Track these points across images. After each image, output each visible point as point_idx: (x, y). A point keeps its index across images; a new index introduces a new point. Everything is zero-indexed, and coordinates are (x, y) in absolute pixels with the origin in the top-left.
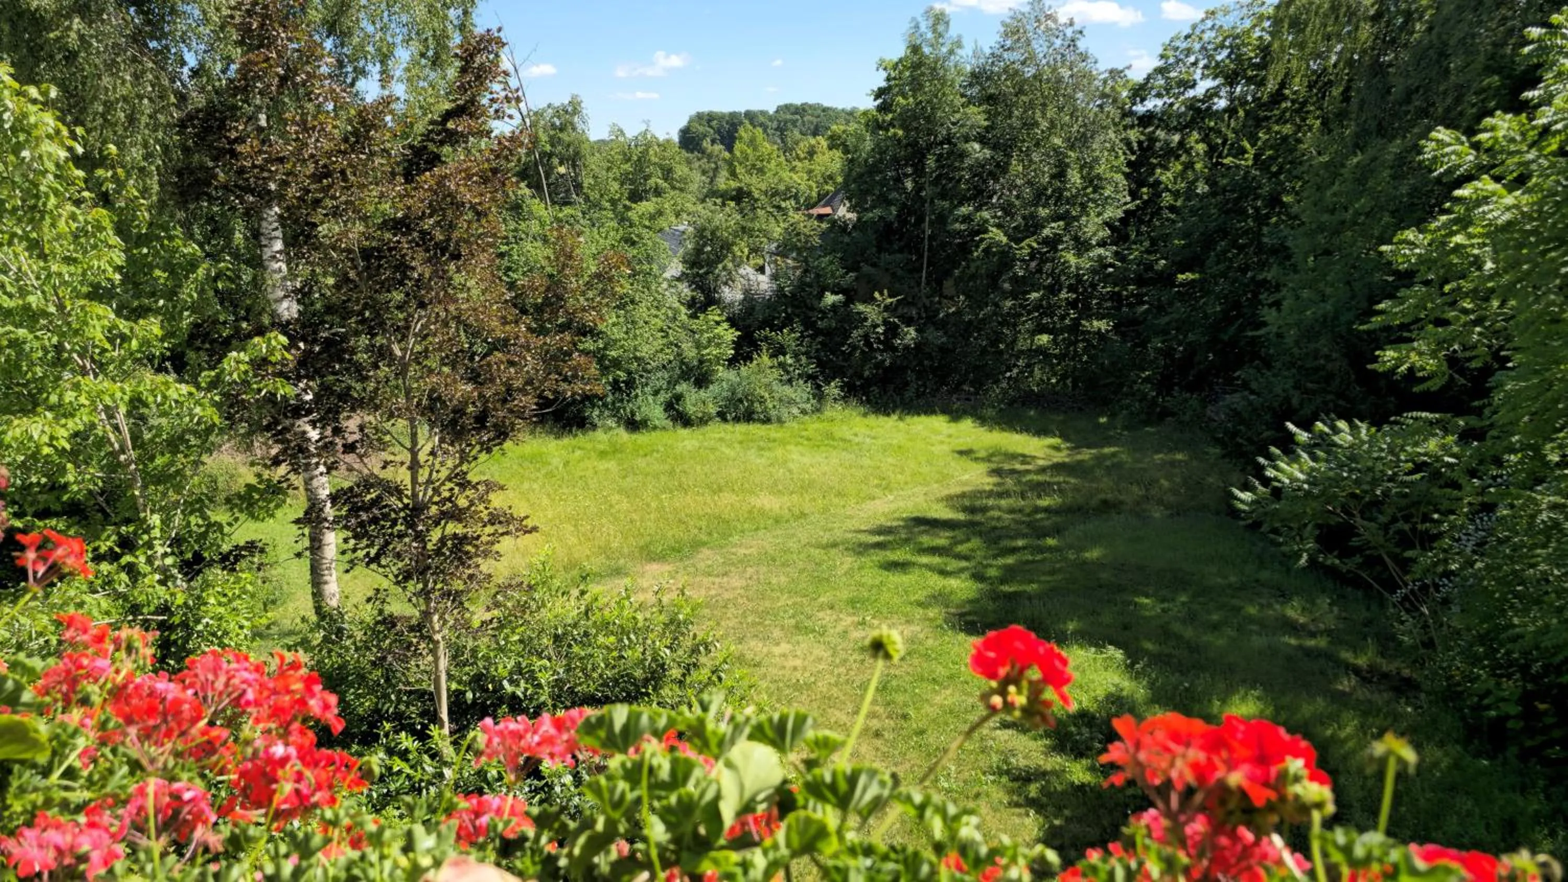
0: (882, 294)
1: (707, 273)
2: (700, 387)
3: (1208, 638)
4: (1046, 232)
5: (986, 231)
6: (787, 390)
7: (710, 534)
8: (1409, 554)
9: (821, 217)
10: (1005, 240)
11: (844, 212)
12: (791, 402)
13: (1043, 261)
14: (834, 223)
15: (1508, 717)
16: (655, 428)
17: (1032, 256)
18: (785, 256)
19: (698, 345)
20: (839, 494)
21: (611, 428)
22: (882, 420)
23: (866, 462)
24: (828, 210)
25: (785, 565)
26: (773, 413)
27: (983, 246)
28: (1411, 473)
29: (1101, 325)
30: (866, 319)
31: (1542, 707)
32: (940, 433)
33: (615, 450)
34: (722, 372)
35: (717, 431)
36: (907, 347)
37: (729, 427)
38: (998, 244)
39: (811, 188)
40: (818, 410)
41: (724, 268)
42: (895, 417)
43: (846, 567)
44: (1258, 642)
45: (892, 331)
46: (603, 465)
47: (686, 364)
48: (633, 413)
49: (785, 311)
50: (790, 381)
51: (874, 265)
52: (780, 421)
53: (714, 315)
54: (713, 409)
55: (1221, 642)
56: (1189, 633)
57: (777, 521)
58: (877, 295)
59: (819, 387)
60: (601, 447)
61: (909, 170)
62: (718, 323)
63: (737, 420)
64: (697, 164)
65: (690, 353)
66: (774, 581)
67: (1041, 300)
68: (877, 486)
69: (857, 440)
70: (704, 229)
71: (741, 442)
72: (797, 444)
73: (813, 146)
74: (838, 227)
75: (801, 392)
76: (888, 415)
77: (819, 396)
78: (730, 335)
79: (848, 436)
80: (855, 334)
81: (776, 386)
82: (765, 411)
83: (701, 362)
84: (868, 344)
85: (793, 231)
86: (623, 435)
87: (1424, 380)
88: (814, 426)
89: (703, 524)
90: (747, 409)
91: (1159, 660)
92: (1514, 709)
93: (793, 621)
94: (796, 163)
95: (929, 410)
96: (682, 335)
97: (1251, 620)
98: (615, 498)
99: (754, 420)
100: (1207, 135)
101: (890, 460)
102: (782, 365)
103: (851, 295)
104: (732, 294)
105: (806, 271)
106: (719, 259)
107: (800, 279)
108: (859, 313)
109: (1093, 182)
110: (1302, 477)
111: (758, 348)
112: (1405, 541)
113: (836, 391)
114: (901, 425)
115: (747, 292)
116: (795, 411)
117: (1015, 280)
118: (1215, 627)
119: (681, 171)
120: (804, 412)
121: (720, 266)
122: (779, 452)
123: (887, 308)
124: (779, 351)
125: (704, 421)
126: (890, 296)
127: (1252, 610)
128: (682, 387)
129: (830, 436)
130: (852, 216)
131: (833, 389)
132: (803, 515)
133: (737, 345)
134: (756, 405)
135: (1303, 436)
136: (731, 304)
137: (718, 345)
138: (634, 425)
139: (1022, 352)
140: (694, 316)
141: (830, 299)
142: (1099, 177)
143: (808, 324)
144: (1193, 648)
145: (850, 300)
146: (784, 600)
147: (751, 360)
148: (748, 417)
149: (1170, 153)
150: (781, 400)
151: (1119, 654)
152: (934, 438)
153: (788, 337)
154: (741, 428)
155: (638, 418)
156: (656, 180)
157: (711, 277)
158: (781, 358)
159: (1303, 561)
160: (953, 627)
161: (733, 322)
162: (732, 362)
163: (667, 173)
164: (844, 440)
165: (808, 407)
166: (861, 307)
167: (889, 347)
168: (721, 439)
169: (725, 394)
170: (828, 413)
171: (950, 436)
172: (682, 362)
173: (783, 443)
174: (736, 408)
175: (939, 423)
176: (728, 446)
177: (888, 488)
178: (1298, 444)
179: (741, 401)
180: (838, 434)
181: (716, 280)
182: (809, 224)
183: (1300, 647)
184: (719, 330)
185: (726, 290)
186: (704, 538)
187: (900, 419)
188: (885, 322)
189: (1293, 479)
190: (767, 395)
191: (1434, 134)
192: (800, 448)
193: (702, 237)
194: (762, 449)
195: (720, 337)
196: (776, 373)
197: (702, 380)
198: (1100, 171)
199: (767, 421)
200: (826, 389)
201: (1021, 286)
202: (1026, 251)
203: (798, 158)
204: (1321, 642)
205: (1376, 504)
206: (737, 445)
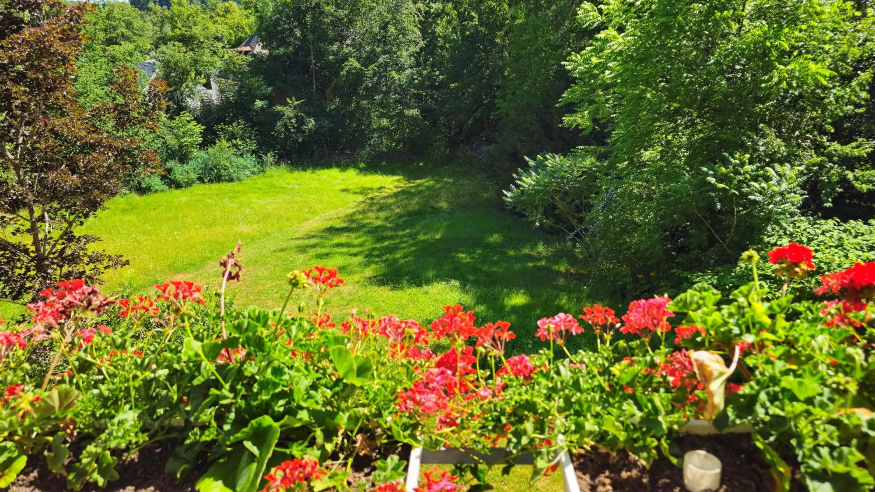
0: (291, 99)
1: (175, 90)
2: (183, 163)
3: (495, 269)
4: (381, 60)
5: (347, 60)
6: (241, 161)
7: (212, 252)
8: (581, 215)
9: (246, 53)
10: (358, 65)
11: (258, 49)
12: (245, 167)
13: (380, 78)
14: (254, 56)
15: (627, 284)
16: (156, 191)
17: (375, 74)
18: (226, 77)
19: (177, 137)
20: (288, 219)
21: (125, 194)
22: (302, 173)
23: (298, 199)
24: (248, 48)
25: (264, 264)
26: (234, 175)
27: (347, 68)
28: (580, 176)
29: (414, 112)
30: (284, 115)
31: (640, 276)
32: (337, 179)
33: (133, 208)
34: (195, 152)
35: (198, 189)
36: (310, 130)
37: (207, 186)
38: (355, 68)
39: (230, 34)
40: (263, 171)
41: (187, 86)
42: (309, 172)
43: (301, 260)
44: (518, 266)
45: (301, 121)
46: (127, 218)
47: (171, 149)
48: (140, 184)
49: (232, 112)
50: (241, 155)
51: (284, 82)
52: (239, 179)
53: (186, 117)
54: (194, 176)
55: (501, 270)
56: (486, 268)
57: (253, 240)
58: (288, 100)
59: (260, 157)
60: (122, 206)
61: (296, 23)
62: (189, 122)
63: (211, 181)
64: (149, 18)
65: (172, 141)
66: (260, 274)
67: (382, 99)
68: (309, 212)
69: (290, 187)
70: (169, 62)
71: (217, 195)
72: (254, 193)
73: (227, 8)
74: (258, 60)
75: (250, 161)
76: (305, 171)
77: (261, 163)
78: (199, 129)
79: (283, 185)
80: (278, 124)
81: (234, 158)
82: (229, 174)
83: (181, 147)
84: (288, 130)
85: (230, 61)
86: (135, 197)
87: (583, 130)
88: (261, 181)
89: (206, 246)
90: (217, 174)
91: (476, 283)
92: (628, 280)
93: (278, 295)
94: (217, 18)
95: (328, 166)
96: (165, 130)
97: (511, 257)
98: (142, 238)
99: (223, 181)
100: (456, 6)
101: (312, 197)
102: (235, 146)
103: (272, 100)
104: (193, 103)
105: (241, 87)
106: (182, 82)
107: (239, 91)
108: (279, 112)
109: (403, 31)
110: (533, 183)
111: (218, 137)
112: (578, 209)
113: (272, 159)
114: (314, 176)
115: (202, 101)
116: (248, 173)
117: (366, 89)
118: (496, 263)
119: (137, 23)
120: (253, 173)
121: (184, 85)
122: (244, 199)
123: (295, 107)
124: (232, 137)
125: (189, 184)
126: (297, 100)
127: (512, 253)
128: (170, 164)
129: (273, 186)
130: (266, 52)
131: (269, 158)
132: (268, 234)
133: (204, 134)
134: (222, 171)
135: (532, 163)
136: (195, 109)
137: (191, 135)
138: (142, 190)
139: (374, 130)
140: (171, 118)
141: (259, 103)
142: (404, 28)
143: (248, 119)
144: (489, 275)
145: (271, 105)
146: (269, 284)
147: (215, 143)
148: (218, 179)
149: (439, 14)
150: (238, 167)
151: (457, 283)
152: (335, 182)
153: (236, 128)
154: (215, 186)
155: (143, 185)
156: (122, 29)
157: (178, 92)
158: (234, 141)
159: (537, 224)
160: (371, 284)
161: (198, 120)
162: (202, 146)
163: (129, 25)
164: (281, 187)
165: (256, 170)
166: (279, 108)
167: (299, 130)
168: (203, 195)
169: (200, 166)
170: (269, 172)
171: (343, 180)
172: (168, 148)
173: (245, 193)
174: (209, 174)
175: (334, 173)
176: (209, 198)
177: (314, 213)
178: (530, 167)
179: (212, 169)
180: (277, 185)
181: (182, 94)
182: (240, 57)
183: (535, 267)
184: (191, 126)
185: (189, 100)
186: (209, 255)
187: (313, 172)
188: (296, 116)
189: (530, 185)
190: (228, 165)
191: (582, 5)
192: (256, 195)
193: (168, 67)
194: (232, 198)
195: (191, 130)
196: (233, 150)
197: (184, 158)
198: (405, 25)
199: (231, 180)
200: (265, 158)
201: (371, 92)
202: (371, 72)
203: (218, 15)
204: (543, 263)
205: (566, 193)
206: (214, 197)
